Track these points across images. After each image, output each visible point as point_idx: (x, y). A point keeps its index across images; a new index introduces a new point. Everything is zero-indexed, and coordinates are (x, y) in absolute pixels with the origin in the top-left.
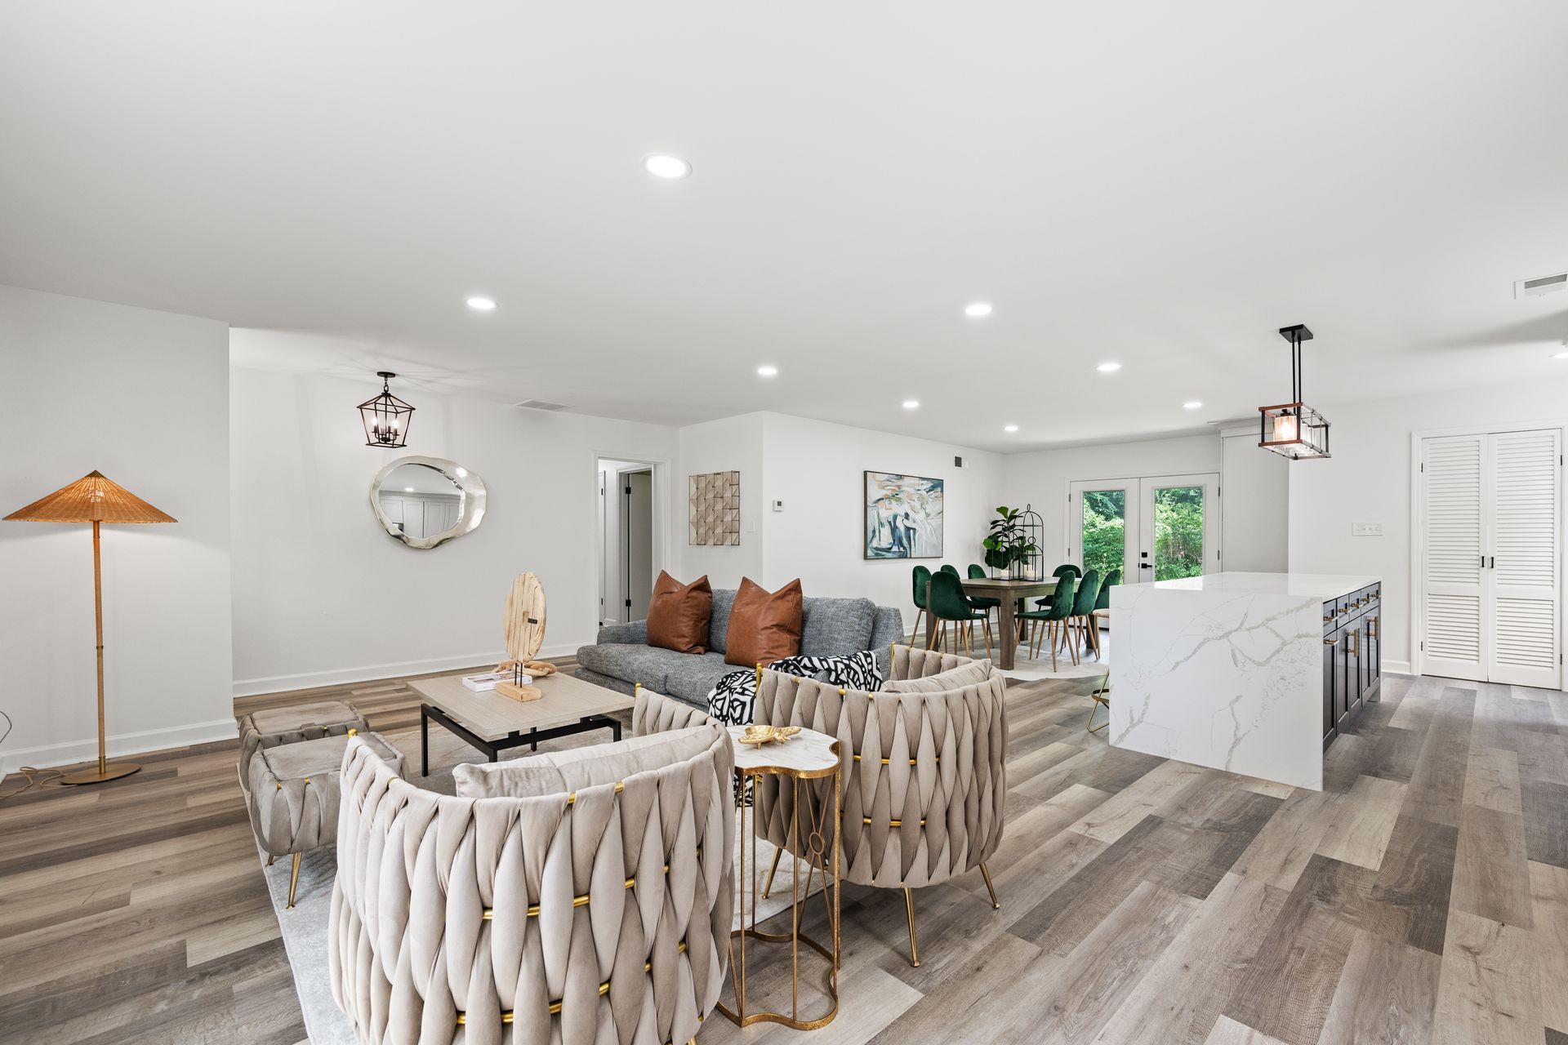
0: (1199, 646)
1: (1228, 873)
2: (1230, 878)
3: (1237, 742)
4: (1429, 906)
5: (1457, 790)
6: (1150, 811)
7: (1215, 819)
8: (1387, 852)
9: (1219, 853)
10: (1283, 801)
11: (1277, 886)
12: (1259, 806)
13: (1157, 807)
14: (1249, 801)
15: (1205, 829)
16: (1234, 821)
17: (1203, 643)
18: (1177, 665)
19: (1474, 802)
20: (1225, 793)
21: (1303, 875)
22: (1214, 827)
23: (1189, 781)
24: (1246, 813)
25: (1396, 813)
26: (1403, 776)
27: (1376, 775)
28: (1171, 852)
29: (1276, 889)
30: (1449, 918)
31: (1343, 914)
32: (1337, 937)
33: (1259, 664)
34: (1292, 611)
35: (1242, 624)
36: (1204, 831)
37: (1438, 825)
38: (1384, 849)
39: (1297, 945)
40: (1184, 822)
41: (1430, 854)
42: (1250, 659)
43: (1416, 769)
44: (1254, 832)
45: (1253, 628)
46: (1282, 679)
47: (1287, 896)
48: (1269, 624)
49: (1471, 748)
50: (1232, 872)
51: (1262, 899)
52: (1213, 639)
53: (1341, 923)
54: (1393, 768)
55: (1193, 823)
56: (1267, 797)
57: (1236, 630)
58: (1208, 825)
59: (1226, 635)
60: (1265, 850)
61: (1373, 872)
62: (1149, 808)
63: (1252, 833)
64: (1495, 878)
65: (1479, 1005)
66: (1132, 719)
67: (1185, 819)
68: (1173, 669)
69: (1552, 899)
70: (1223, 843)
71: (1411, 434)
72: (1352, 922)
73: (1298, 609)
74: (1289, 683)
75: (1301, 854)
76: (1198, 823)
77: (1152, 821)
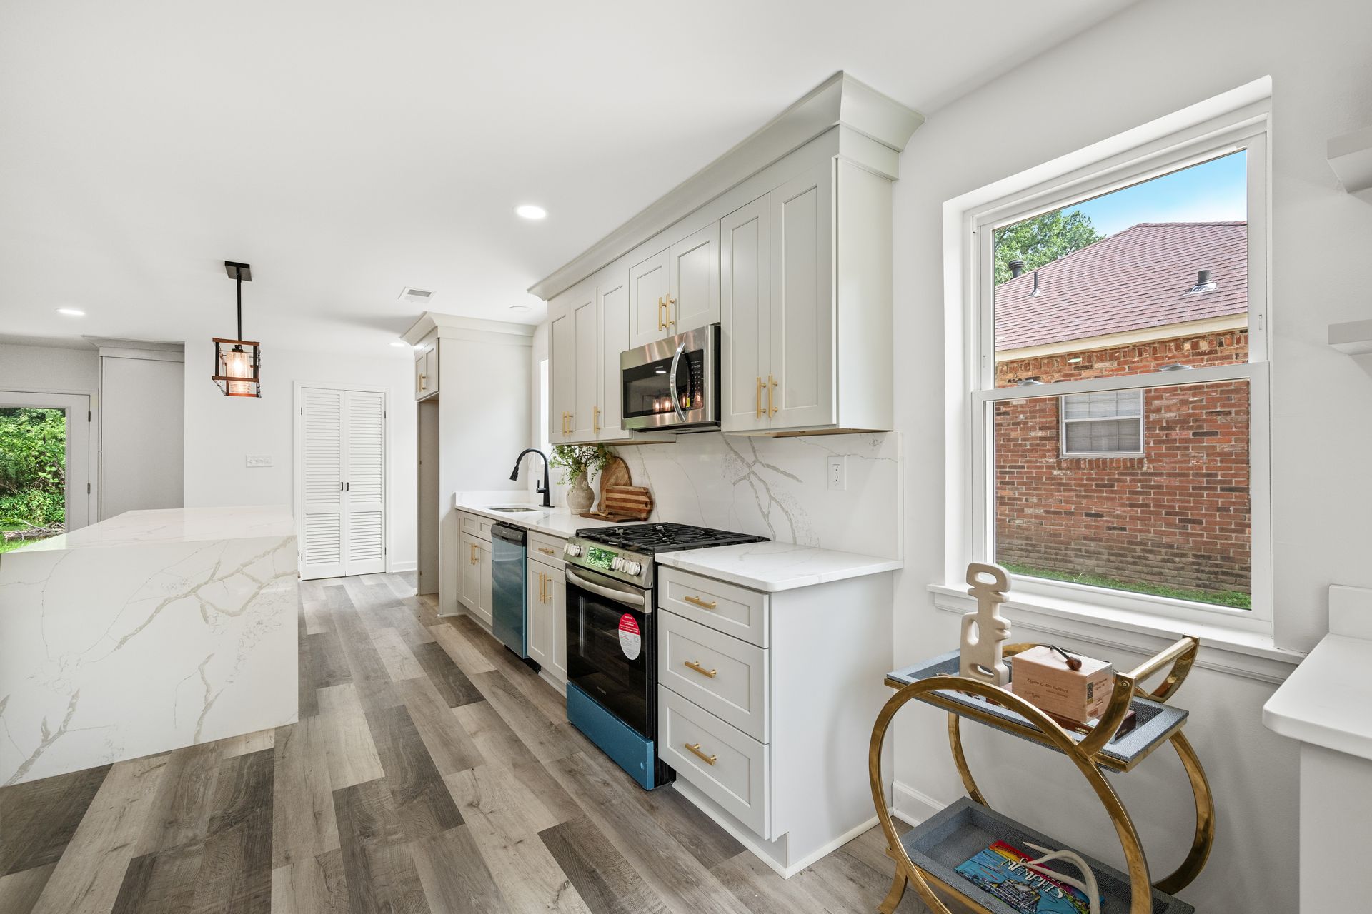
0: (157, 611)
1: (273, 871)
2: (279, 876)
3: (208, 706)
4: (431, 785)
5: (384, 674)
6: (129, 854)
7: (218, 813)
8: (379, 754)
9: (248, 854)
10: (272, 750)
11: (326, 851)
12: (254, 769)
13: (135, 843)
14: (241, 768)
15: (214, 833)
16: (240, 802)
17: (162, 606)
18: (124, 641)
19: (399, 678)
20: (210, 773)
21: (339, 822)
22: (223, 824)
23: (159, 780)
24: (247, 785)
25: (361, 712)
26: (346, 678)
27: (328, 684)
28: (192, 894)
29: (327, 854)
30: (447, 785)
31: (390, 838)
32: (401, 865)
33: (234, 614)
34: (269, 552)
35: (213, 575)
36: (215, 837)
37: (392, 709)
38: (376, 752)
39: (381, 902)
40: (185, 841)
41: (403, 738)
42: (223, 611)
43: (349, 666)
44: (267, 802)
45: (226, 577)
46: (259, 623)
47: (340, 856)
48: (245, 570)
49: (370, 634)
50: (277, 867)
51: (322, 877)
52: (176, 598)
53: (395, 848)
54: (335, 672)
55: (195, 836)
56: (255, 754)
57: (206, 583)
58: (215, 826)
59: (194, 590)
60: (291, 818)
61: (383, 780)
62: (124, 851)
63: (267, 804)
64: (446, 734)
65: (505, 847)
66: (46, 734)
67: (184, 835)
68: (118, 647)
69: (478, 732)
70: (245, 839)
71: (293, 382)
72: (400, 841)
73: (275, 550)
74: (266, 626)
75: (322, 800)
76: (202, 831)
77: (141, 866)
